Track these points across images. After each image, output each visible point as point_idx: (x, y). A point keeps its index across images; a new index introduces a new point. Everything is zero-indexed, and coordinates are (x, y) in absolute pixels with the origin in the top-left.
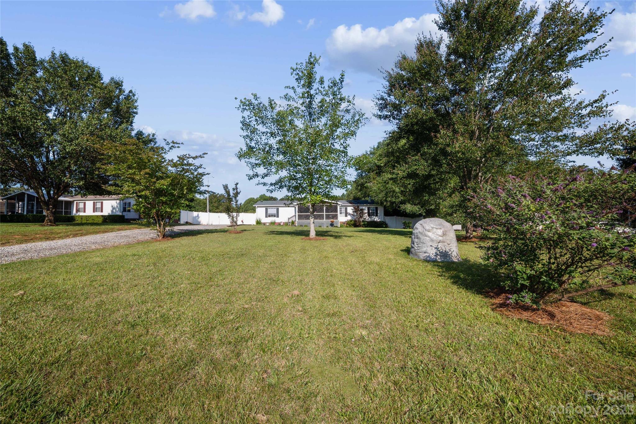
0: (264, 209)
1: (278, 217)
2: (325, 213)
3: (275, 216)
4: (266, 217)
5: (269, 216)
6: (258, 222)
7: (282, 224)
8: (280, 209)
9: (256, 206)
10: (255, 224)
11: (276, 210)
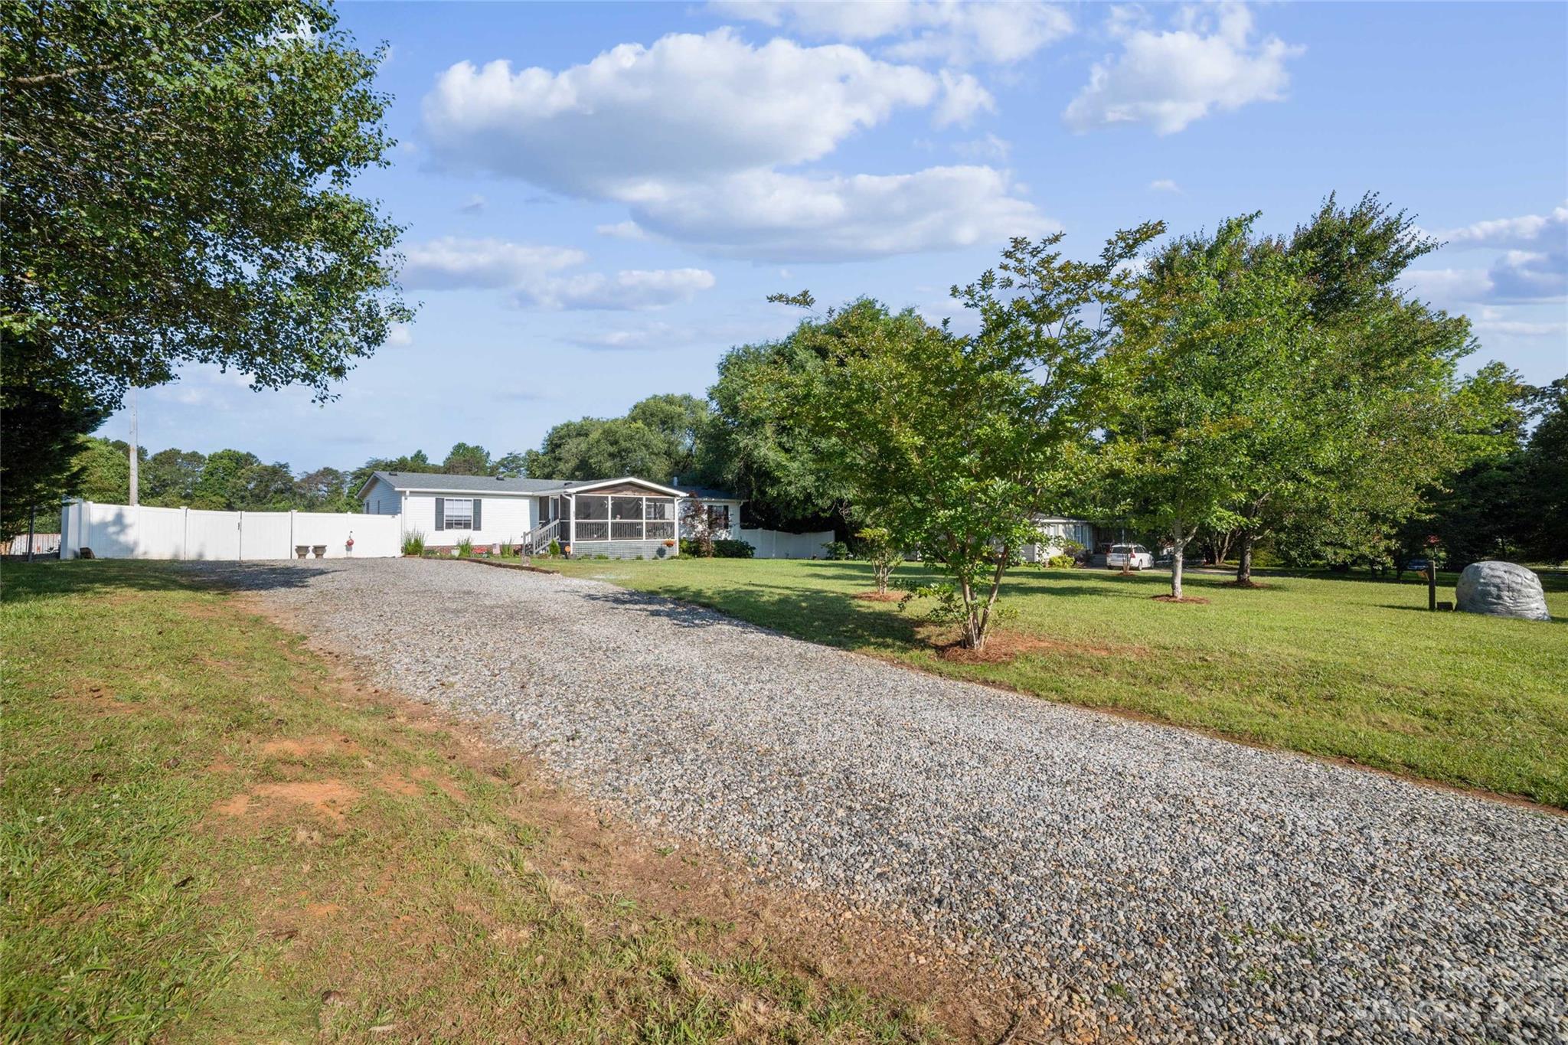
0: (432, 500)
1: (478, 527)
2: (610, 521)
3: (467, 526)
4: (439, 527)
5: (450, 525)
6: (414, 548)
7: (497, 551)
8: (485, 501)
9: (408, 491)
10: (399, 554)
11: (470, 505)
